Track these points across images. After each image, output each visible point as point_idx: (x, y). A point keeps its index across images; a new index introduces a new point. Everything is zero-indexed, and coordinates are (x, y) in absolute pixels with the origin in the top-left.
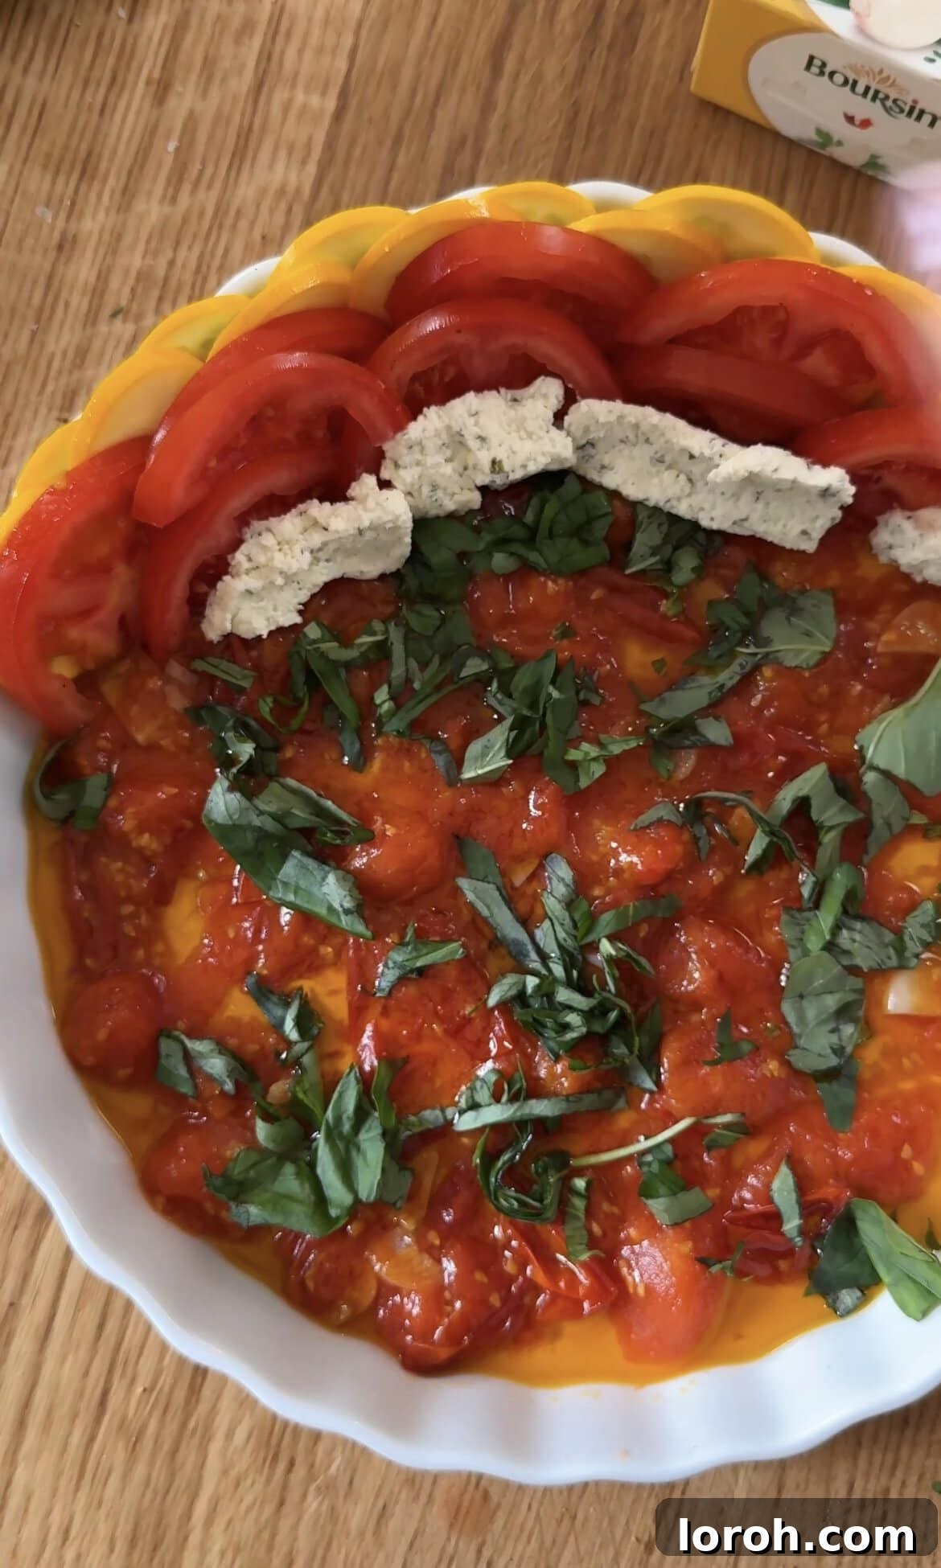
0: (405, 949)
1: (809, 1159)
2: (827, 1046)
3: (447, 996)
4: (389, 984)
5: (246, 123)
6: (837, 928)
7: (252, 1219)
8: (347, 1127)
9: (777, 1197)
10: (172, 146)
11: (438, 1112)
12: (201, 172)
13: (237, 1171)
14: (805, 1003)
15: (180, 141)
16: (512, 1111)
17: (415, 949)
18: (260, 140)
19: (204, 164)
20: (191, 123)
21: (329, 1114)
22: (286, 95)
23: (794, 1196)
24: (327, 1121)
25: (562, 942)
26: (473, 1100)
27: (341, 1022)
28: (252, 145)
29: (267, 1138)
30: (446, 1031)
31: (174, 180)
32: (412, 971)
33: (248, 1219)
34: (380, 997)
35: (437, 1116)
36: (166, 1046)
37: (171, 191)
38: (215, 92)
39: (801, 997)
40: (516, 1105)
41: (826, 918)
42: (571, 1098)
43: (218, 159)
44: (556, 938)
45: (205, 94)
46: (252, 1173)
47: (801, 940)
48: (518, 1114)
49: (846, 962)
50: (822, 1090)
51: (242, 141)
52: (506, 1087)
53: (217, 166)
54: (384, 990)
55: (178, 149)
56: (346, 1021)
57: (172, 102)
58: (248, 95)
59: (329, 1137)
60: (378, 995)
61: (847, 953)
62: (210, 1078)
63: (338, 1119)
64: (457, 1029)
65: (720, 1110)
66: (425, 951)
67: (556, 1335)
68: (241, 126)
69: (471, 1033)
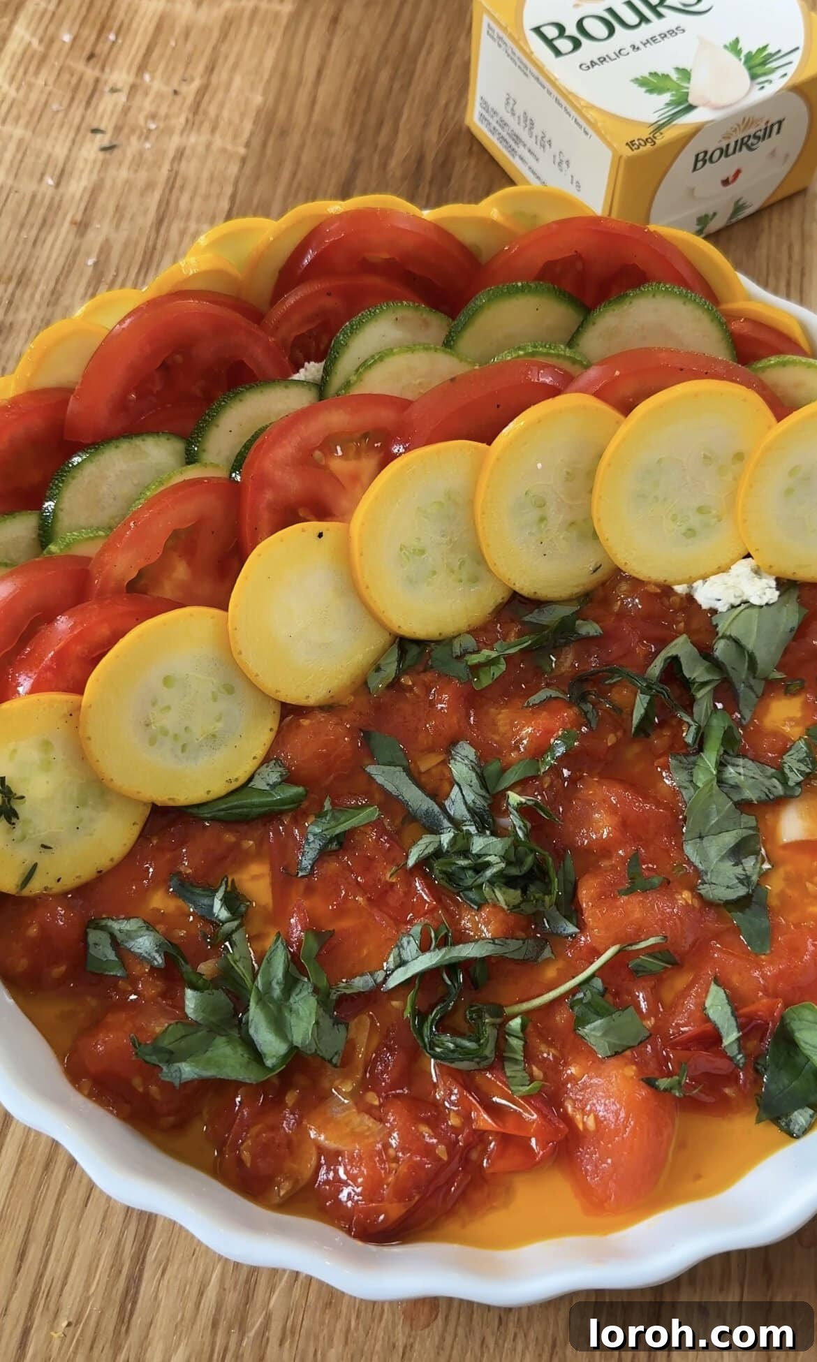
0: (324, 820)
1: (735, 980)
2: (732, 876)
3: (367, 865)
4: (311, 862)
5: (151, 244)
6: (721, 765)
7: (184, 1076)
8: (277, 992)
9: (711, 1013)
10: (90, 262)
11: (368, 977)
12: (116, 276)
13: (166, 1043)
14: (706, 842)
15: (98, 257)
16: (441, 955)
17: (334, 818)
18: (162, 255)
19: (117, 271)
20: (105, 249)
21: (259, 981)
22: (182, 225)
23: (728, 1009)
24: (257, 988)
25: (472, 805)
26: (401, 959)
27: (265, 908)
28: (156, 258)
29: (195, 1011)
30: (369, 899)
31: (93, 283)
32: (331, 841)
33: (180, 1078)
34: (302, 877)
35: (366, 982)
36: (94, 936)
37: (91, 290)
38: (125, 225)
39: (701, 837)
40: (444, 950)
41: (710, 758)
42: (497, 941)
43: (129, 269)
44: (465, 803)
45: (117, 227)
46: (183, 1044)
47: (692, 781)
48: (447, 957)
49: (736, 798)
50: (737, 918)
51: (148, 257)
52: (433, 935)
53: (128, 272)
54: (305, 869)
55: (96, 264)
56: (271, 905)
57: (91, 235)
58: (151, 228)
59: (260, 1000)
60: (300, 874)
61: (736, 787)
62: (139, 958)
63: (268, 985)
64: (379, 897)
65: (643, 937)
66: (343, 819)
67: (509, 1190)
68: (146, 246)
69: (393, 900)
